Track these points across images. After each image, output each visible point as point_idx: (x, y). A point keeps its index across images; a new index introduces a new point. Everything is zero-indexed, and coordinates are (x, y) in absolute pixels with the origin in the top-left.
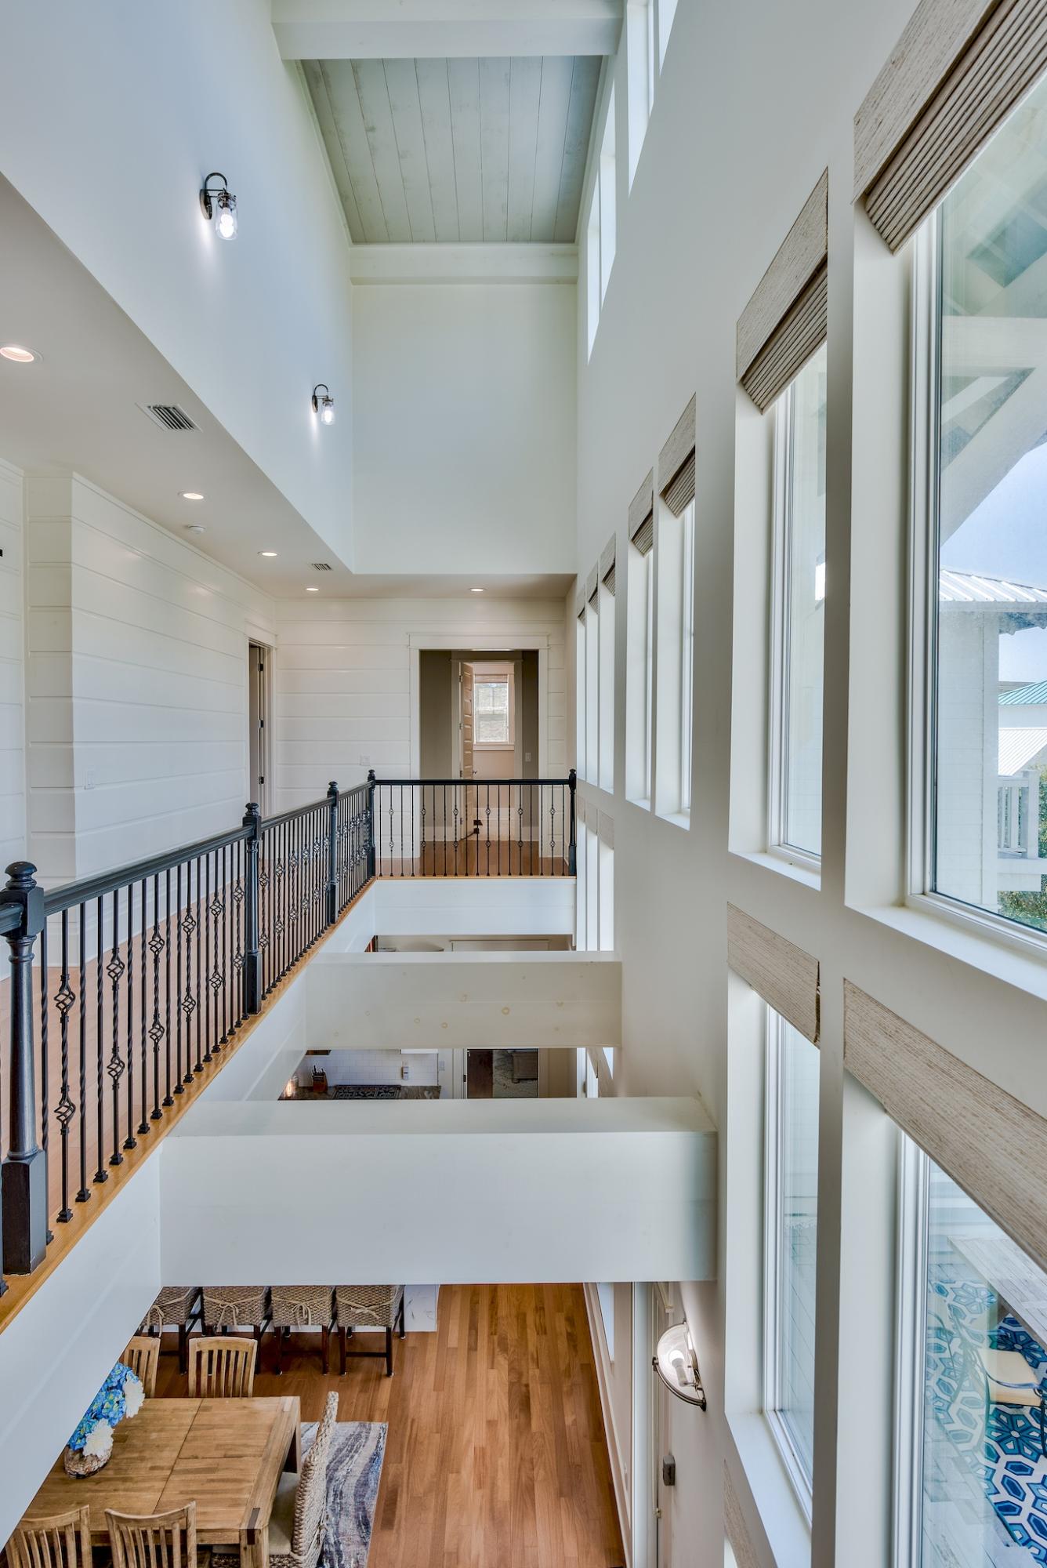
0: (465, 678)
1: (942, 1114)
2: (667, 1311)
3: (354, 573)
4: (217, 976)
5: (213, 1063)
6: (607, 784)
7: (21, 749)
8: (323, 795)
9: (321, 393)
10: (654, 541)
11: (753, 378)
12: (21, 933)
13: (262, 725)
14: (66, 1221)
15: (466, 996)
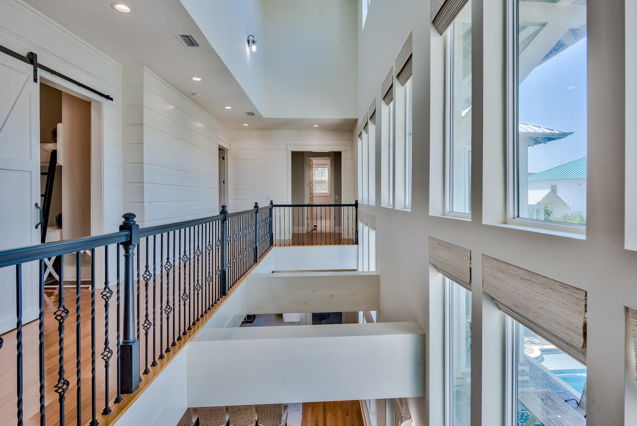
0: (310, 164)
1: (527, 298)
2: (402, 415)
3: (264, 117)
4: (210, 277)
5: (208, 314)
6: (373, 202)
7: (121, 186)
8: (252, 207)
9: (251, 38)
10: (393, 98)
11: (438, 20)
12: (129, 243)
13: (224, 183)
14: (147, 374)
15: (314, 290)
